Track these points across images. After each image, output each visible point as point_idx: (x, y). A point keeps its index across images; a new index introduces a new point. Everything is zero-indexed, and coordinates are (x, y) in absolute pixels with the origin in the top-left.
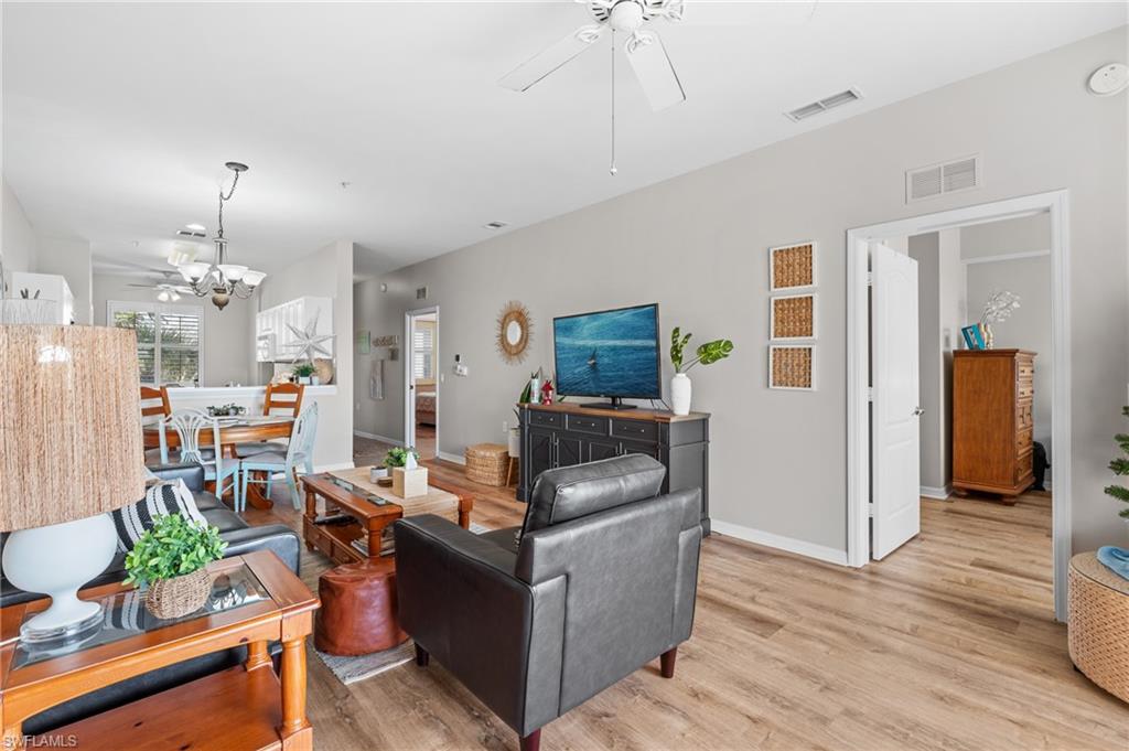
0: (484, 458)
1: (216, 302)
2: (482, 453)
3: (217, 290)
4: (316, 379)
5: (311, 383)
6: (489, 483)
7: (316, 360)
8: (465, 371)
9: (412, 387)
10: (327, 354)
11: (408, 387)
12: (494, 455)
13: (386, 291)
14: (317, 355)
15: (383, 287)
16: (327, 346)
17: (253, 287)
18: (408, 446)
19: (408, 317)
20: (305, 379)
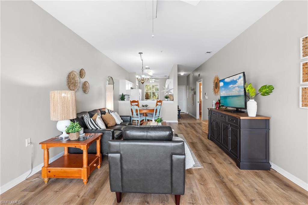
0: (204, 124)
1: (142, 83)
2: (204, 123)
3: (142, 80)
4: (169, 99)
5: (168, 100)
6: (205, 132)
7: (169, 95)
8: (207, 98)
9: (198, 102)
10: (172, 93)
11: (197, 102)
12: (206, 124)
13: (193, 76)
14: (170, 93)
15: (193, 75)
16: (172, 91)
17: (148, 79)
18: (197, 119)
19: (197, 83)
20: (167, 99)
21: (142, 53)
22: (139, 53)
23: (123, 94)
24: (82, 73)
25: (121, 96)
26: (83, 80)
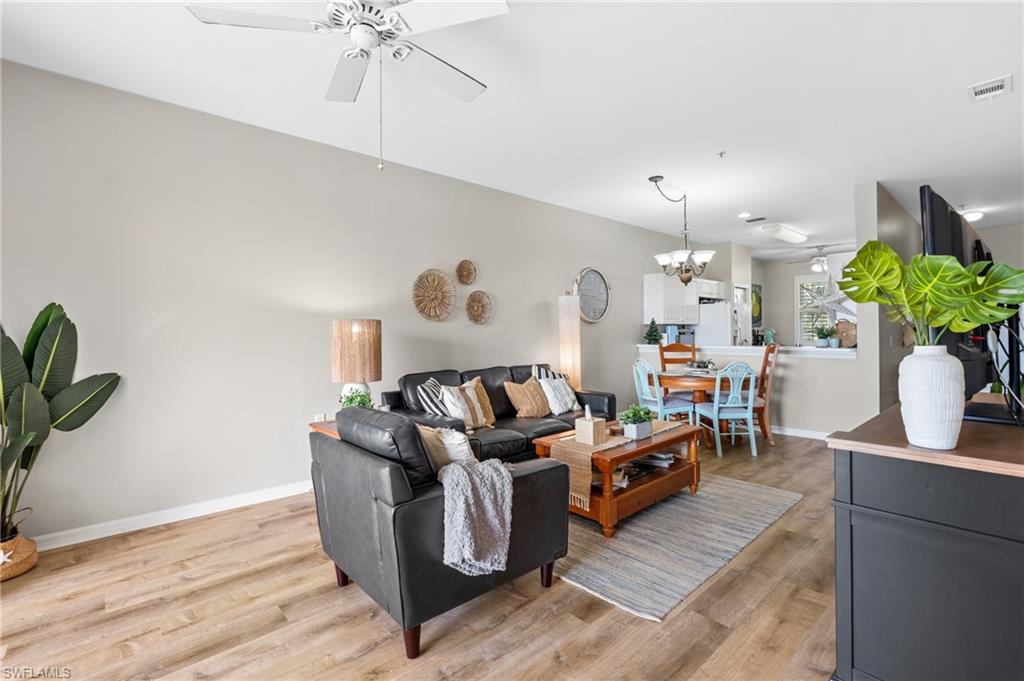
4: (834, 342)
20: (823, 342)
21: (662, 177)
22: (651, 179)
23: (653, 322)
24: (465, 273)
25: (648, 328)
26: (469, 290)
